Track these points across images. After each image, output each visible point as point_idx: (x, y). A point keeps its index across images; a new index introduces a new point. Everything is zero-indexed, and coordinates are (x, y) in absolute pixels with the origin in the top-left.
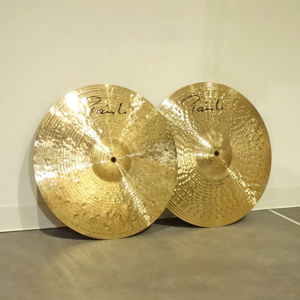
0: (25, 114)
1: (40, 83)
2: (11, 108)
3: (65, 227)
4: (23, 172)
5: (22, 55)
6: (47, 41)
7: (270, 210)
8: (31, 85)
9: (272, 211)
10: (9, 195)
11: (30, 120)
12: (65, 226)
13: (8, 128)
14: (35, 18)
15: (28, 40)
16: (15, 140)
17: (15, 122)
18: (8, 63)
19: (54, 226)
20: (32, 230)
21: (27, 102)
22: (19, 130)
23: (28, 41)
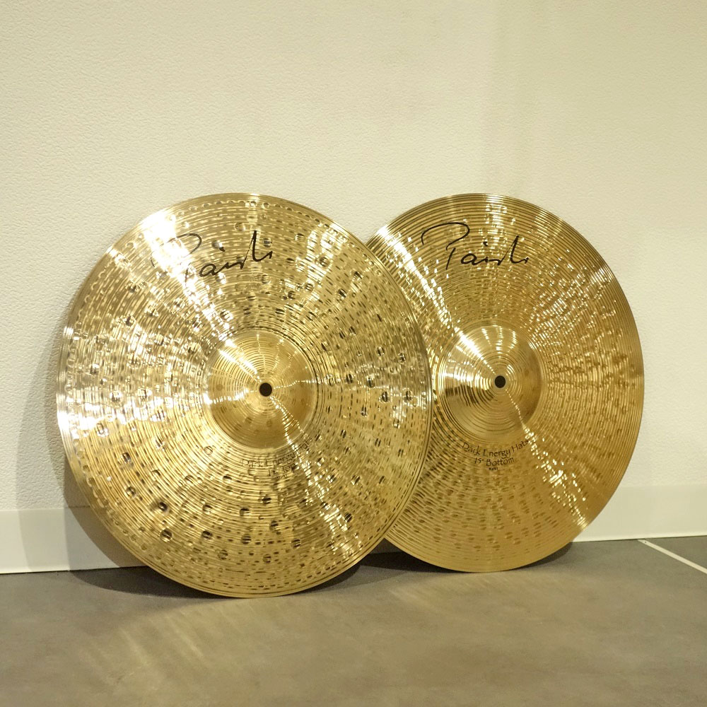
0: (48, 286)
1: (87, 214)
2: (14, 271)
3: (141, 567)
4: (40, 429)
5: (45, 144)
6: (105, 112)
7: (644, 542)
8: (64, 216)
9: (649, 544)
10: (4, 485)
11: (60, 303)
12: (140, 565)
13: (7, 320)
14: (79, 55)
15: (61, 108)
16: (23, 349)
17: (24, 306)
18: (10, 162)
19: (111, 565)
20: (58, 572)
21: (53, 258)
22: (34, 326)
23: (61, 110)
